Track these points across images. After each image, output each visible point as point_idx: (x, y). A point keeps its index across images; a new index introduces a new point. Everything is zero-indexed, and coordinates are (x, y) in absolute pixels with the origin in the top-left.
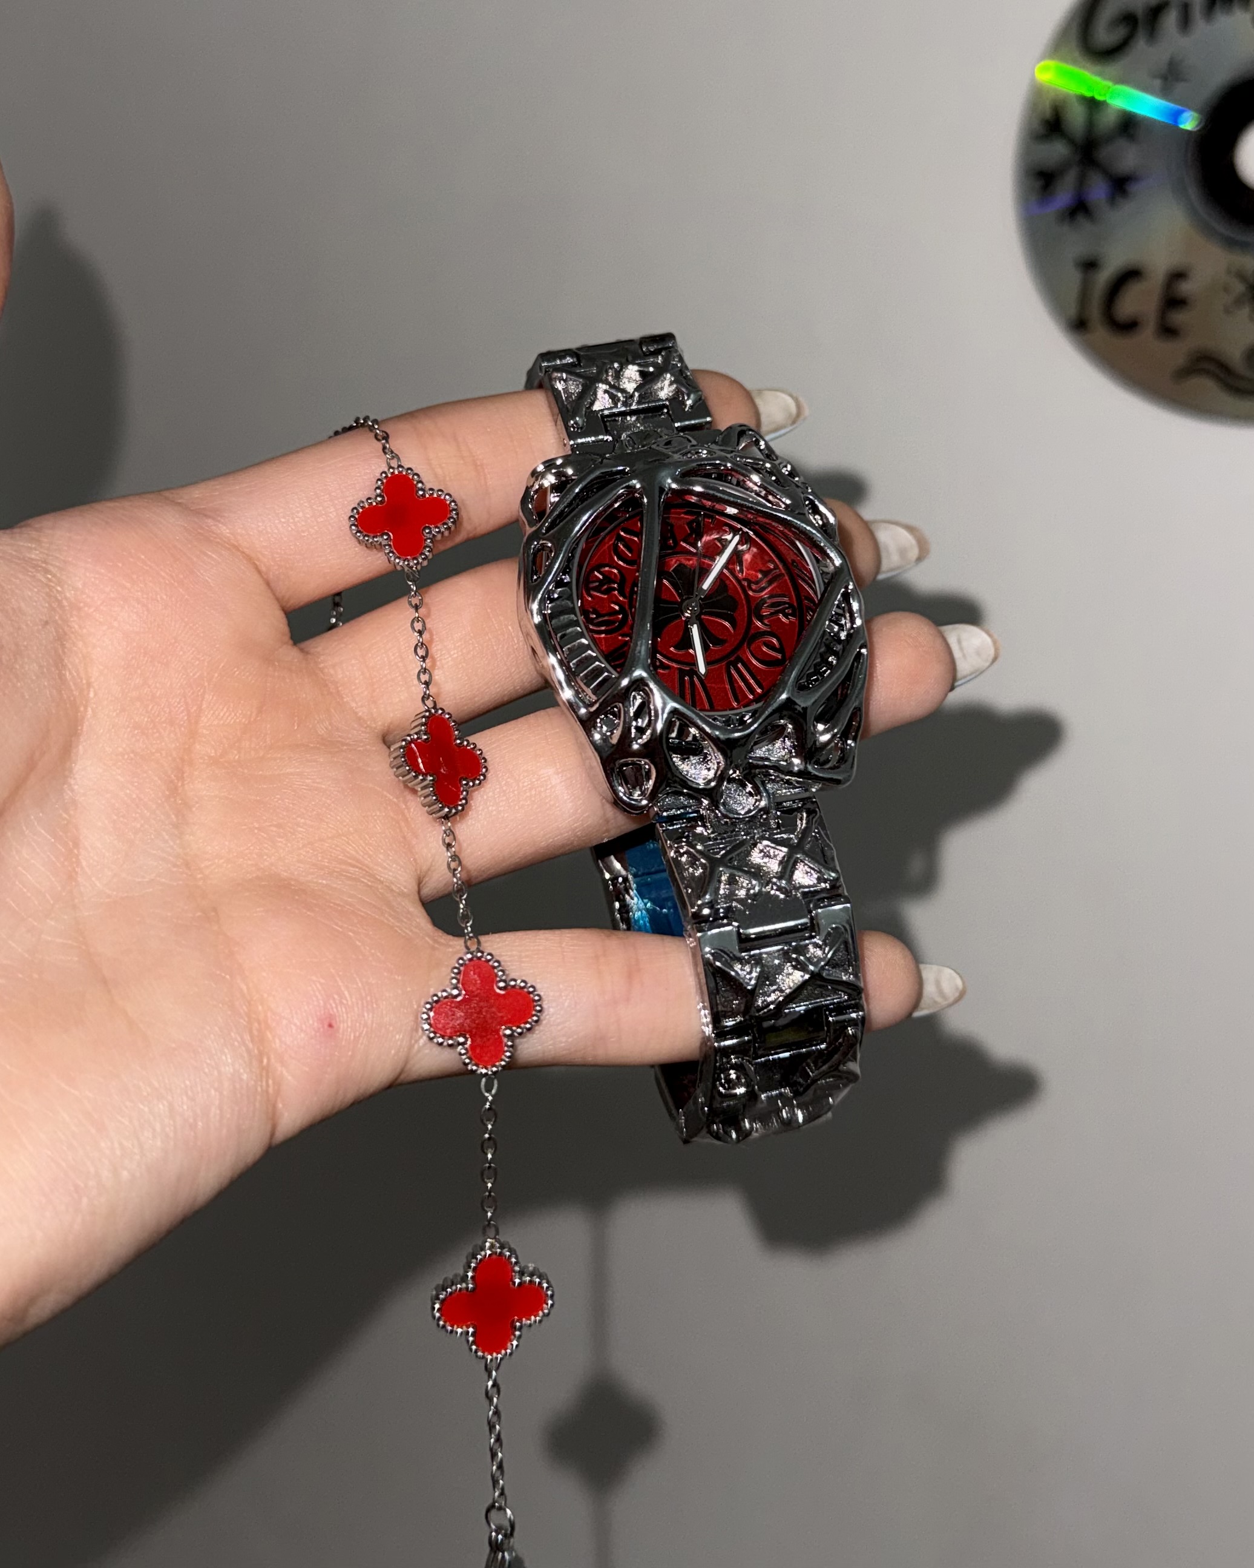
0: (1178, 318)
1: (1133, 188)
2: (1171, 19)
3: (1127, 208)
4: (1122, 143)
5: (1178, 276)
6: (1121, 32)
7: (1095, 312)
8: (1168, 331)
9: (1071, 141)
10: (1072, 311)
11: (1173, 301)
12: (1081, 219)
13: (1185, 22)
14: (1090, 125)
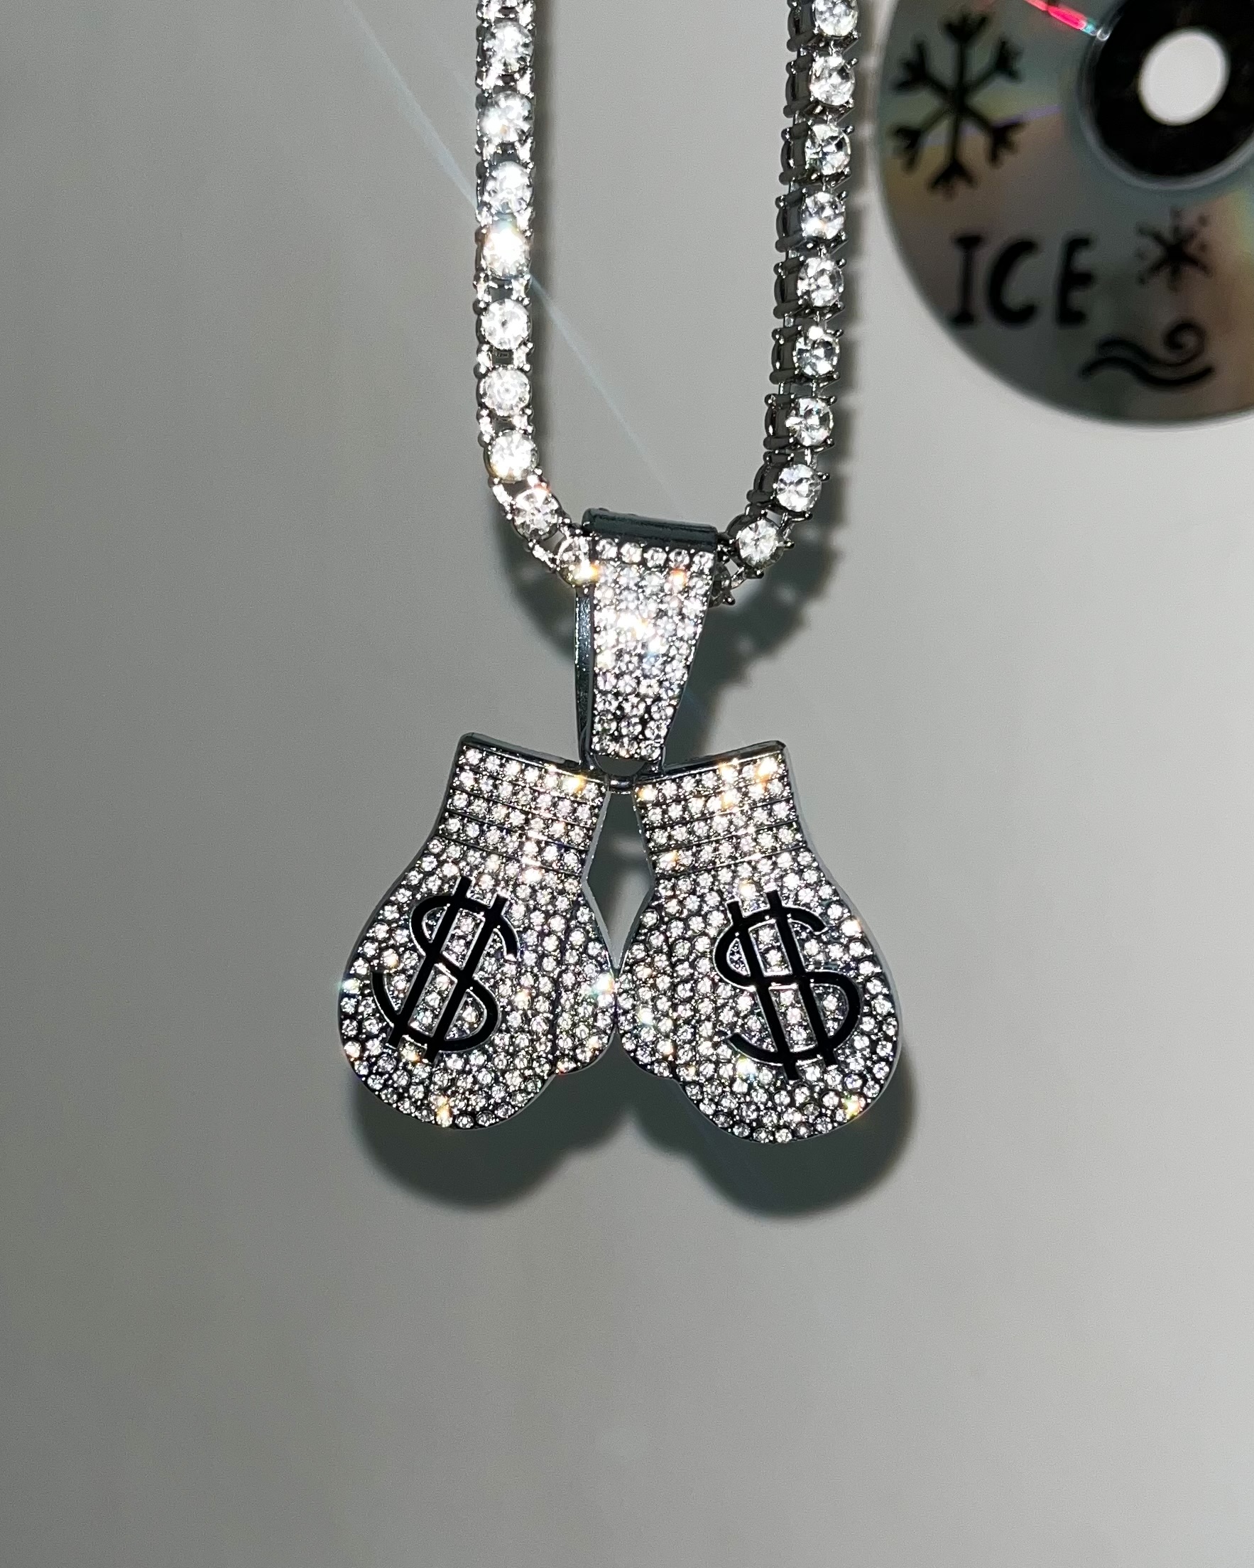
1: (1019, 137)
3: (1010, 161)
4: (999, 82)
5: (1076, 244)
7: (979, 303)
8: (1070, 317)
9: (938, 87)
10: (954, 304)
11: (1072, 279)
12: (959, 186)
14: (962, 63)
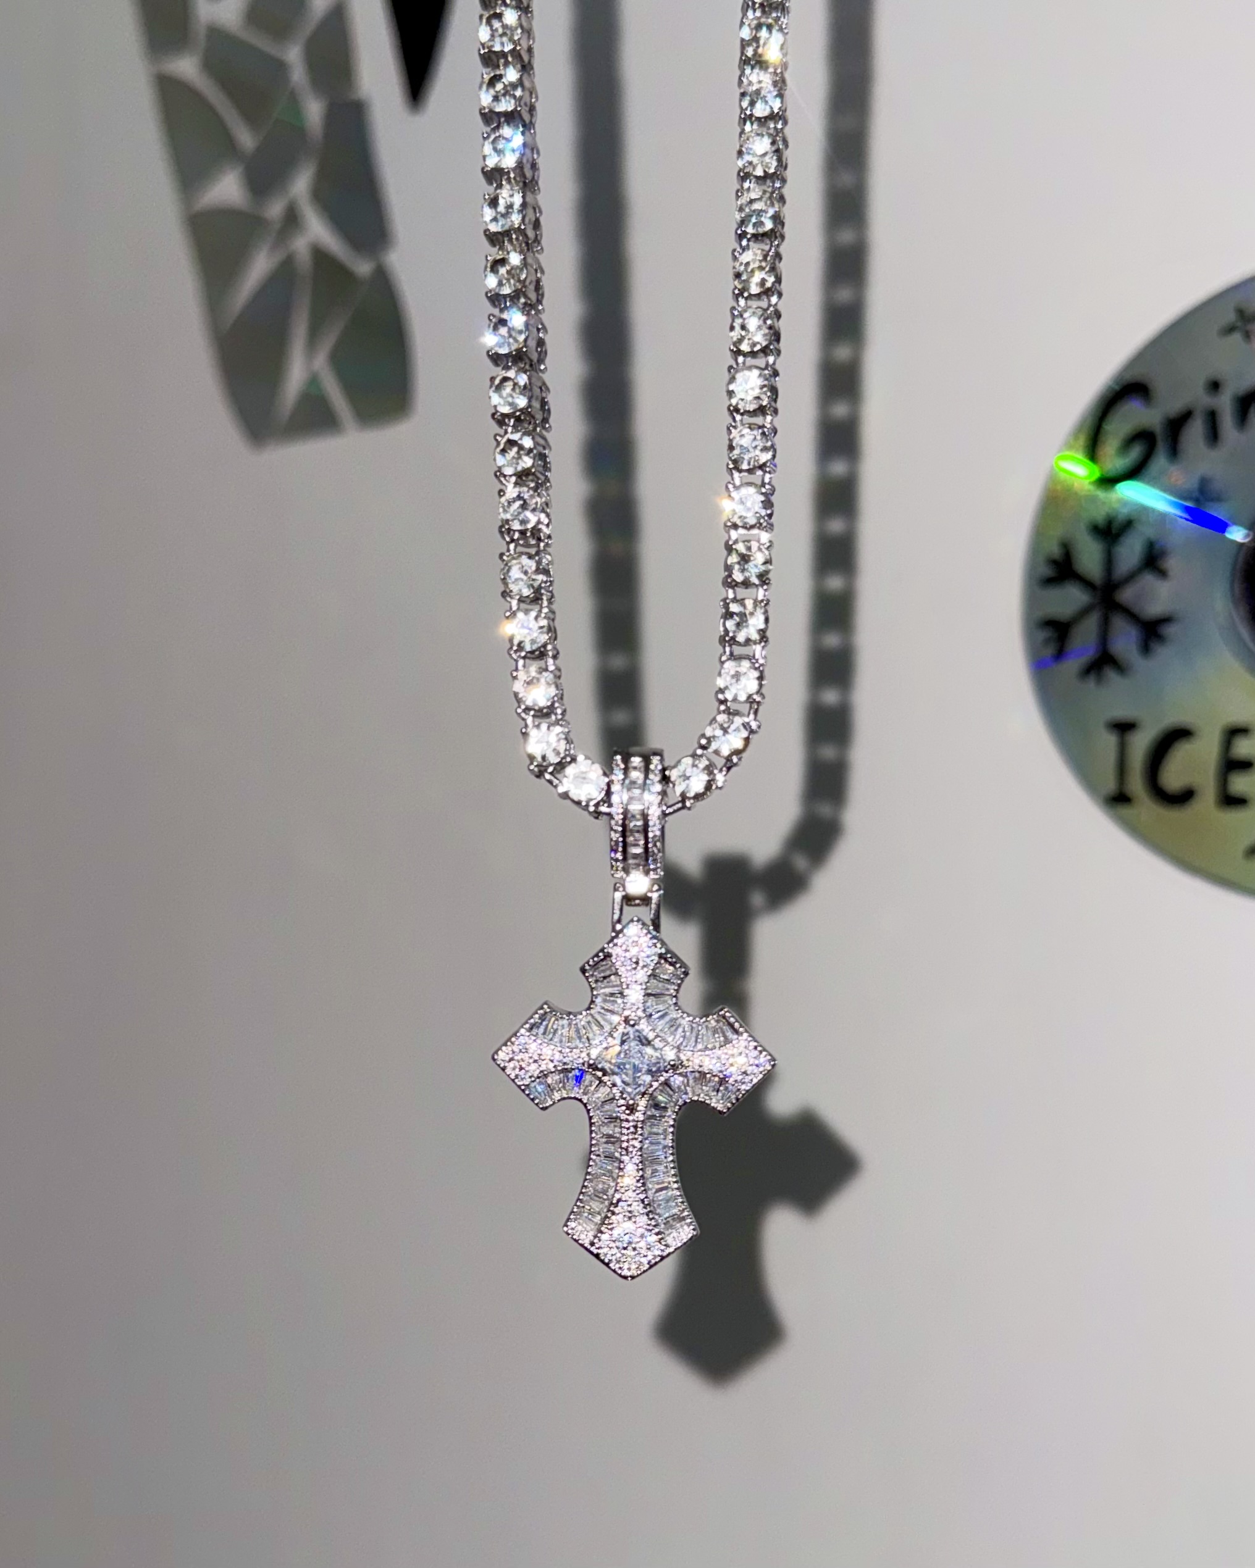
0: (1242, 784)
1: (1170, 630)
2: (1195, 433)
3: (1163, 653)
4: (1148, 579)
5: (1235, 732)
6: (1136, 452)
7: (1137, 784)
8: (1231, 801)
9: (1086, 583)
10: (1110, 785)
11: (1232, 765)
12: (1111, 674)
13: (1213, 434)
14: (1109, 561)
